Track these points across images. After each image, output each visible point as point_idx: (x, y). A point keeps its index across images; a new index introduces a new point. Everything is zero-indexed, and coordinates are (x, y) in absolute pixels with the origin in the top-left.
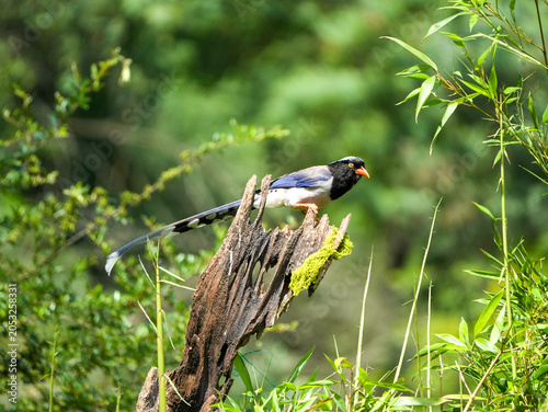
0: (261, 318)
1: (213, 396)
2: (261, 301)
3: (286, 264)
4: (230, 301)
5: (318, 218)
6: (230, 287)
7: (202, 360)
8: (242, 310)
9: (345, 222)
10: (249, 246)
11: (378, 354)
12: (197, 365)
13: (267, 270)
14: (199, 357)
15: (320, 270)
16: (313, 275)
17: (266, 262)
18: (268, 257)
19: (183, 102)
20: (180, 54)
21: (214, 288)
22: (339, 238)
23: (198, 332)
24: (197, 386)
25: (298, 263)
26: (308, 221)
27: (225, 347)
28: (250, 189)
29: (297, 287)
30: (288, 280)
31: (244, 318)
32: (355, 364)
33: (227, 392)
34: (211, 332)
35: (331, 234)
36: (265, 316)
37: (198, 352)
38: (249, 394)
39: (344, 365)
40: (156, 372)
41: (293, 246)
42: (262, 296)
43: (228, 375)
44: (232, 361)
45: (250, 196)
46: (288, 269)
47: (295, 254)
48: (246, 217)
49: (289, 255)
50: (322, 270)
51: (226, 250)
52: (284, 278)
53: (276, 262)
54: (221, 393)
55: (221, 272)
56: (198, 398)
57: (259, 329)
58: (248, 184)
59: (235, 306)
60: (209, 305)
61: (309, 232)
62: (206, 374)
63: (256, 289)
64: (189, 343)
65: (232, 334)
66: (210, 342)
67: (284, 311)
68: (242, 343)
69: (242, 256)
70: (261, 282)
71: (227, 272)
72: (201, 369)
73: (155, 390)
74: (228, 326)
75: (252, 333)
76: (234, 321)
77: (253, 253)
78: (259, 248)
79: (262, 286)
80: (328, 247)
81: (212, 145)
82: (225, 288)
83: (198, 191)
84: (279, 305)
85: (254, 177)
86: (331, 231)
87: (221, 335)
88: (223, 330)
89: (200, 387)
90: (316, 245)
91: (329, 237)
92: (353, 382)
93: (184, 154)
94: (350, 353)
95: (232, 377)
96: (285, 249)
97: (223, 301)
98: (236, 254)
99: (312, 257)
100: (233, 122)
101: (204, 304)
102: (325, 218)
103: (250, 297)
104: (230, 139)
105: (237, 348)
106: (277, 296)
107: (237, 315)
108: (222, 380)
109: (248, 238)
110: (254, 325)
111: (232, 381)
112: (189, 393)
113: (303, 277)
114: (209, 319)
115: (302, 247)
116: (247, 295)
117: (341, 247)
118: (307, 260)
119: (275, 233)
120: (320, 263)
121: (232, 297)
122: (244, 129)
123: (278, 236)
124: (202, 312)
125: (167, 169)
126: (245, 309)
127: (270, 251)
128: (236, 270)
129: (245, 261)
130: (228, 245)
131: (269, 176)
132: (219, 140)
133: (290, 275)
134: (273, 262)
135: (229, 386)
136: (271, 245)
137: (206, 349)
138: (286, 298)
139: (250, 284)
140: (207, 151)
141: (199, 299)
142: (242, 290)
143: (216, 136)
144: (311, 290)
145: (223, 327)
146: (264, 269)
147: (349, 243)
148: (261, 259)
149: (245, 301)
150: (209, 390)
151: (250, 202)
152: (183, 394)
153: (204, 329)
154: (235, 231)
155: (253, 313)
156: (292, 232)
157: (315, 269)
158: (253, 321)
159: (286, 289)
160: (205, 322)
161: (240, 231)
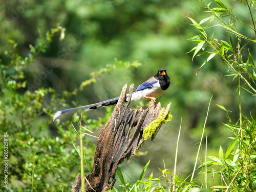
0: (129, 150)
1: (107, 187)
2: (130, 142)
3: (141, 125)
4: (115, 142)
5: (156, 104)
6: (115, 136)
7: (102, 170)
8: (120, 147)
9: (169, 106)
10: (124, 117)
11: (184, 167)
12: (99, 172)
13: (132, 128)
14: (100, 169)
15: (157, 128)
16: (153, 131)
17: (131, 125)
18: (132, 122)
19: (93, 50)
20: (92, 28)
21: (107, 136)
22: (166, 114)
23: (100, 157)
24: (99, 182)
25: (146, 125)
26: (151, 105)
27: (112, 164)
28: (124, 90)
29: (146, 136)
30: (142, 133)
31: (121, 151)
32: (173, 172)
33: (113, 185)
34: (106, 157)
35: (162, 112)
36: (131, 150)
37: (100, 166)
38: (123, 186)
39: (168, 173)
40: (80, 176)
41: (144, 117)
42: (130, 140)
43: (114, 177)
44: (116, 170)
45: (124, 94)
46: (142, 128)
47: (145, 121)
48: (122, 103)
49: (142, 121)
50: (158, 128)
51: (113, 118)
52: (140, 132)
53: (136, 124)
54: (111, 185)
55: (111, 129)
56: (99, 188)
57: (128, 156)
58: (123, 88)
59: (117, 145)
60: (105, 144)
61: (152, 111)
62: (103, 176)
63: (127, 137)
64: (95, 162)
65: (115, 158)
66: (105, 162)
67: (140, 147)
68: (120, 162)
69: (120, 121)
70: (129, 134)
71: (113, 129)
72: (101, 174)
73: (80, 184)
74: (114, 154)
75: (125, 158)
76: (116, 152)
77: (125, 120)
78: (128, 118)
79: (130, 136)
80: (161, 118)
81: (105, 70)
82: (113, 136)
83: (100, 91)
84: (138, 144)
85: (126, 85)
86: (162, 110)
87: (110, 159)
89: (100, 183)
90: (155, 116)
91: (161, 113)
92: (172, 181)
93: (93, 74)
94: (170, 167)
95: (116, 178)
96: (140, 118)
97: (112, 142)
98: (118, 121)
99: (153, 122)
100: (116, 59)
101: (103, 144)
102: (159, 104)
103: (124, 140)
104: (114, 67)
105: (118, 164)
106: (136, 140)
107: (118, 149)
108: (111, 180)
109: (123, 113)
110: (126, 154)
111: (116, 180)
112: (95, 185)
113: (149, 132)
114: (105, 151)
115: (148, 118)
116: (123, 140)
117: (166, 118)
118: (151, 124)
119: (136, 111)
120: (157, 125)
121: (116, 141)
122: (120, 62)
123: (137, 112)
124: (102, 148)
125: (84, 81)
126: (122, 147)
127: (133, 119)
128: (118, 128)
129: (122, 124)
130: (114, 116)
131: (133, 84)
132: (109, 68)
133: (143, 130)
134: (135, 124)
135: (114, 182)
136: (134, 116)
137: (103, 165)
138: (141, 141)
139: (124, 135)
140: (103, 73)
141: (100, 141)
142: (120, 137)
143: (108, 65)
144: (153, 137)
145: (112, 155)
146: (130, 128)
147: (170, 116)
148: (129, 123)
149: (122, 143)
150: (105, 184)
151: (124, 97)
152: (92, 186)
153: (103, 155)
154: (117, 110)
155: (125, 148)
156: (143, 110)
157: (154, 128)
158: (126, 152)
159: (141, 137)
160: (103, 152)
161: (119, 110)
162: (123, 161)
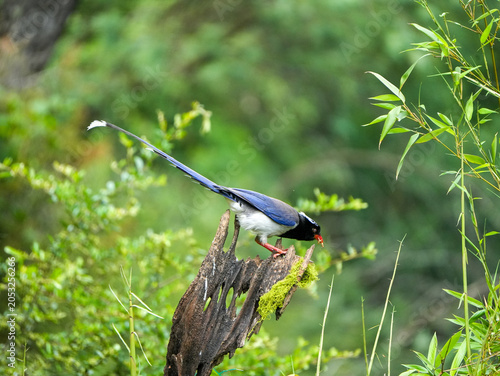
0: (233, 339)
2: (233, 324)
3: (256, 290)
4: (205, 324)
6: (205, 312)
8: (215, 332)
9: (309, 252)
10: (222, 274)
13: (239, 295)
15: (286, 295)
16: (279, 300)
17: (238, 288)
18: (240, 283)
21: (191, 312)
23: (176, 353)
25: (266, 290)
27: (201, 366)
28: (223, 222)
29: (265, 311)
30: (257, 304)
31: (217, 340)
34: (188, 352)
36: (237, 338)
37: (176, 371)
41: (262, 274)
42: (234, 320)
45: (224, 229)
46: (258, 295)
47: (264, 281)
48: (220, 247)
49: (259, 282)
51: (202, 277)
52: (254, 303)
53: (247, 288)
55: (197, 298)
57: (231, 349)
58: (222, 218)
59: (209, 328)
60: (186, 327)
61: (277, 261)
63: (229, 313)
64: (168, 362)
65: (206, 354)
68: (216, 362)
69: (216, 282)
70: (233, 307)
71: (202, 297)
74: (203, 347)
75: (225, 353)
76: (208, 342)
77: (226, 280)
78: (232, 276)
80: (294, 275)
84: (250, 327)
86: (297, 260)
87: (198, 355)
88: (199, 350)
90: (284, 273)
91: (294, 267)
96: (255, 276)
97: (199, 324)
98: (211, 281)
99: (279, 283)
101: (181, 327)
102: (291, 248)
103: (223, 319)
105: (211, 367)
106: (248, 320)
107: (211, 336)
109: (222, 267)
110: (226, 346)
113: (270, 302)
114: (186, 340)
115: (271, 275)
116: (220, 318)
118: (274, 287)
119: (246, 262)
120: (286, 290)
121: (207, 320)
123: (249, 265)
124: (180, 334)
126: (218, 332)
127: (243, 277)
128: (211, 295)
129: (220, 287)
130: (203, 273)
133: (259, 299)
134: (245, 288)
136: (243, 272)
137: (184, 367)
138: (256, 322)
139: (224, 308)
141: (178, 322)
142: (216, 314)
144: (278, 313)
145: (199, 348)
146: (236, 295)
147: (313, 272)
148: (235, 286)
149: (219, 324)
151: (223, 234)
153: (182, 349)
154: (209, 260)
155: (226, 335)
157: (281, 295)
158: (226, 342)
159: (256, 313)
160: (183, 344)
161: (214, 260)
162: (222, 360)
